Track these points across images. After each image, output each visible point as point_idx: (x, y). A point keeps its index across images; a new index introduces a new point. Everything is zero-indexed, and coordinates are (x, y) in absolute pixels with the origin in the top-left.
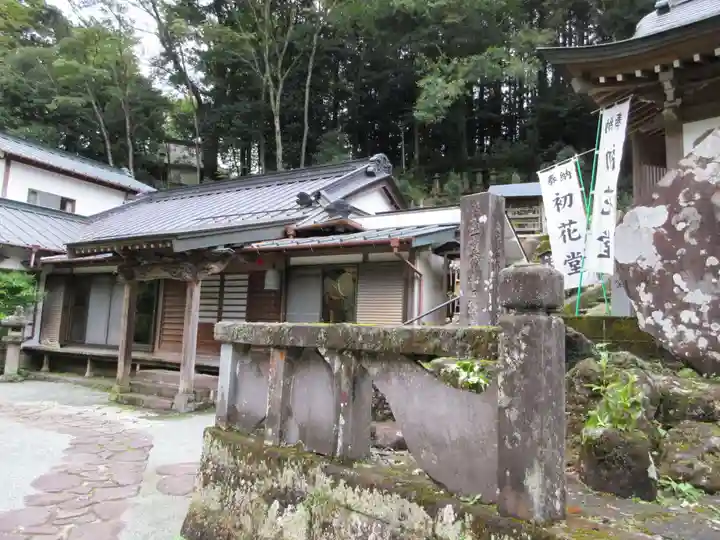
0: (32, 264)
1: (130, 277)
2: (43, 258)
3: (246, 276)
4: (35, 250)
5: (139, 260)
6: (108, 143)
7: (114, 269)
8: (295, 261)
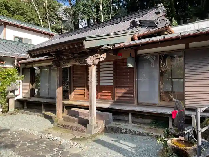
0: (16, 64)
1: (58, 66)
2: (20, 61)
3: (112, 62)
4: (16, 58)
5: (63, 57)
6: (41, 21)
7: (50, 63)
8: (140, 52)
